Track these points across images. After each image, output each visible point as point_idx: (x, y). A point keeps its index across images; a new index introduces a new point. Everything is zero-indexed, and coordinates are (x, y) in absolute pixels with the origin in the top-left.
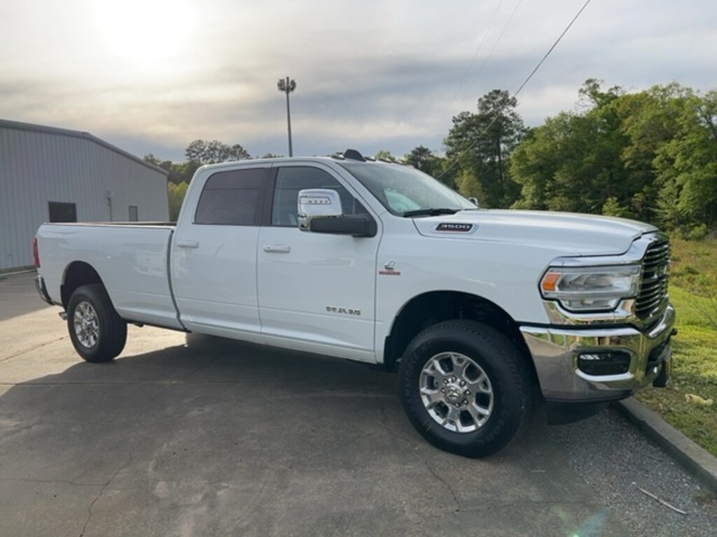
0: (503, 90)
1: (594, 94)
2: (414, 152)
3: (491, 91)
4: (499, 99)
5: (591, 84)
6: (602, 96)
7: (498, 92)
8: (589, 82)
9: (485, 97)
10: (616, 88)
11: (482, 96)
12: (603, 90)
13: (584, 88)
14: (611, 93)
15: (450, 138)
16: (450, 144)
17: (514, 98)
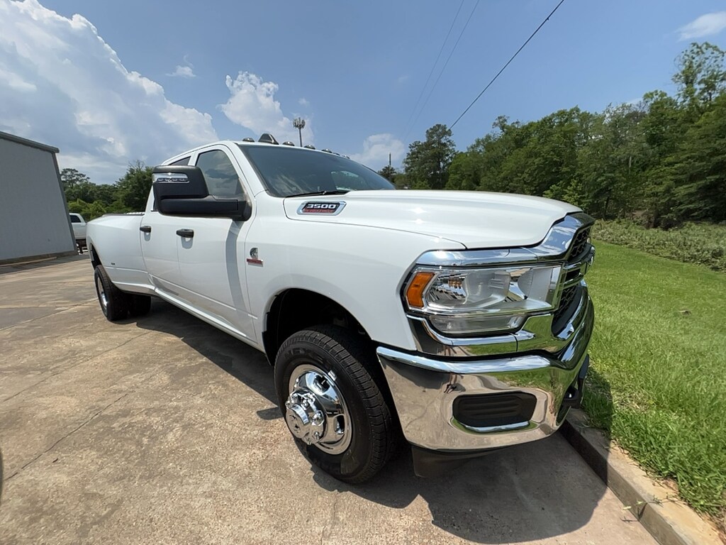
0: (443, 124)
1: (502, 128)
2: (384, 170)
3: (435, 125)
4: (439, 131)
5: (501, 120)
6: (508, 128)
7: (439, 126)
8: (500, 118)
9: (431, 129)
10: (517, 123)
11: (429, 129)
12: (509, 123)
13: (497, 122)
14: (514, 126)
15: (408, 159)
16: (407, 163)
17: (449, 130)
